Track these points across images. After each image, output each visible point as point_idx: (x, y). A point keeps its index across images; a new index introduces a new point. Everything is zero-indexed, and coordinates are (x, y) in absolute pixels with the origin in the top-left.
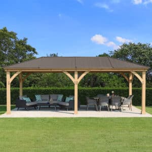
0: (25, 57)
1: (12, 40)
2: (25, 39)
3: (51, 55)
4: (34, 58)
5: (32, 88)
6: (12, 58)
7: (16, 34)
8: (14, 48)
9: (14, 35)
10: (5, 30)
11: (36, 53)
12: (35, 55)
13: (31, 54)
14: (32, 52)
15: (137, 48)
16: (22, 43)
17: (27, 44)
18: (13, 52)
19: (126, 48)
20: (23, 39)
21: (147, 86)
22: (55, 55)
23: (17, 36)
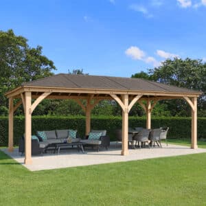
0: (38, 73)
1: (21, 48)
2: (40, 48)
3: (75, 72)
4: (51, 74)
5: (48, 116)
6: (21, 74)
7: (27, 40)
8: (23, 59)
9: (23, 41)
10: (11, 33)
11: (54, 68)
12: (52, 71)
13: (47, 70)
14: (48, 66)
15: (184, 65)
16: (35, 53)
17: (42, 55)
18: (23, 65)
19: (170, 65)
20: (36, 48)
21: (198, 115)
22: (79, 71)
23: (27, 42)
